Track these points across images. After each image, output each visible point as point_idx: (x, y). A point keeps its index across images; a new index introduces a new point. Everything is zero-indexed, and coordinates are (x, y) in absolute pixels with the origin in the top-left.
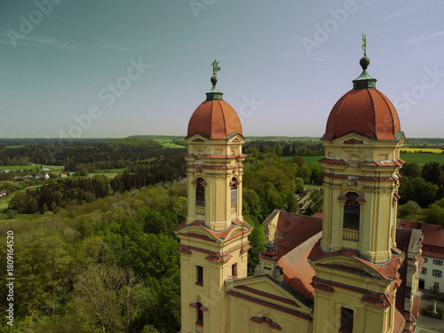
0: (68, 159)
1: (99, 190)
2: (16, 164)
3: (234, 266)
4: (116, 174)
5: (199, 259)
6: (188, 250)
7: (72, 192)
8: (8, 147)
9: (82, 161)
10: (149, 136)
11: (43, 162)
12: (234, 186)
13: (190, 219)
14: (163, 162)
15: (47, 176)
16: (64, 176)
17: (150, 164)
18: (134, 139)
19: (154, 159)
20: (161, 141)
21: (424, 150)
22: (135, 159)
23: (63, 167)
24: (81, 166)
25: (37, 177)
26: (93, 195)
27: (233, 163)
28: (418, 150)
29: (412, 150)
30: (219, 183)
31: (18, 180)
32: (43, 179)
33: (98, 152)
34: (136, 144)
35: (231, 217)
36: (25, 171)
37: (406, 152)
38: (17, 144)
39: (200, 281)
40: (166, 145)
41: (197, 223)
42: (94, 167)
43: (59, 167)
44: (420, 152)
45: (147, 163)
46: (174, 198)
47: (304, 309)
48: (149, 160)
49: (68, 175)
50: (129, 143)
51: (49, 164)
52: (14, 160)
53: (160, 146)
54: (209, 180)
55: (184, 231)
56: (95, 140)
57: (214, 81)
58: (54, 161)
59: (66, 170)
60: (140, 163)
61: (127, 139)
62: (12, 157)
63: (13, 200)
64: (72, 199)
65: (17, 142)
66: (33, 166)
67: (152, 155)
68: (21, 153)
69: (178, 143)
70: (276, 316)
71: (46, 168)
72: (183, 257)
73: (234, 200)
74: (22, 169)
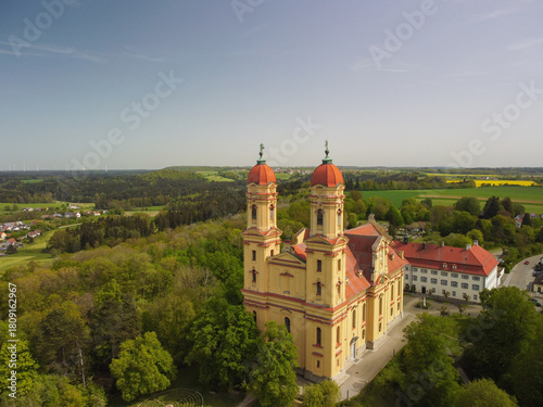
0: (97, 195)
1: (144, 229)
2: (38, 202)
3: (272, 251)
4: (157, 213)
5: (253, 247)
6: (248, 243)
7: (116, 230)
8: (25, 182)
9: (116, 198)
10: (190, 168)
11: (68, 200)
12: (272, 209)
13: (249, 227)
14: (208, 198)
15: (79, 215)
16: (97, 214)
17: (194, 201)
18: (173, 170)
19: (197, 194)
20: (204, 173)
21: (510, 183)
22: (175, 195)
23: (93, 205)
24: (114, 203)
25: (67, 216)
26: (139, 233)
27: (271, 197)
28: (504, 182)
29: (497, 183)
30: (264, 207)
31: (46, 219)
32: (75, 218)
33: (131, 187)
34: (175, 178)
35: (270, 225)
36: (50, 209)
37: (489, 185)
38: (34, 178)
39: (254, 259)
40: (211, 178)
41: (252, 228)
42: (129, 204)
43: (88, 205)
44: (506, 185)
45: (190, 199)
46: (229, 230)
47: (303, 265)
48: (192, 197)
49: (102, 213)
50: (167, 176)
51: (75, 201)
52: (35, 196)
53: (204, 180)
54: (259, 206)
55: (246, 232)
56: (125, 172)
57: (261, 154)
58: (81, 197)
59: (96, 208)
60: (182, 199)
61: (164, 171)
62: (32, 193)
63: (52, 239)
64: (116, 237)
65: (34, 175)
66: (58, 204)
67: (195, 190)
68: (42, 188)
69: (224, 176)
70: (292, 271)
71: (73, 206)
72: (245, 246)
73: (272, 217)
74: (47, 207)
